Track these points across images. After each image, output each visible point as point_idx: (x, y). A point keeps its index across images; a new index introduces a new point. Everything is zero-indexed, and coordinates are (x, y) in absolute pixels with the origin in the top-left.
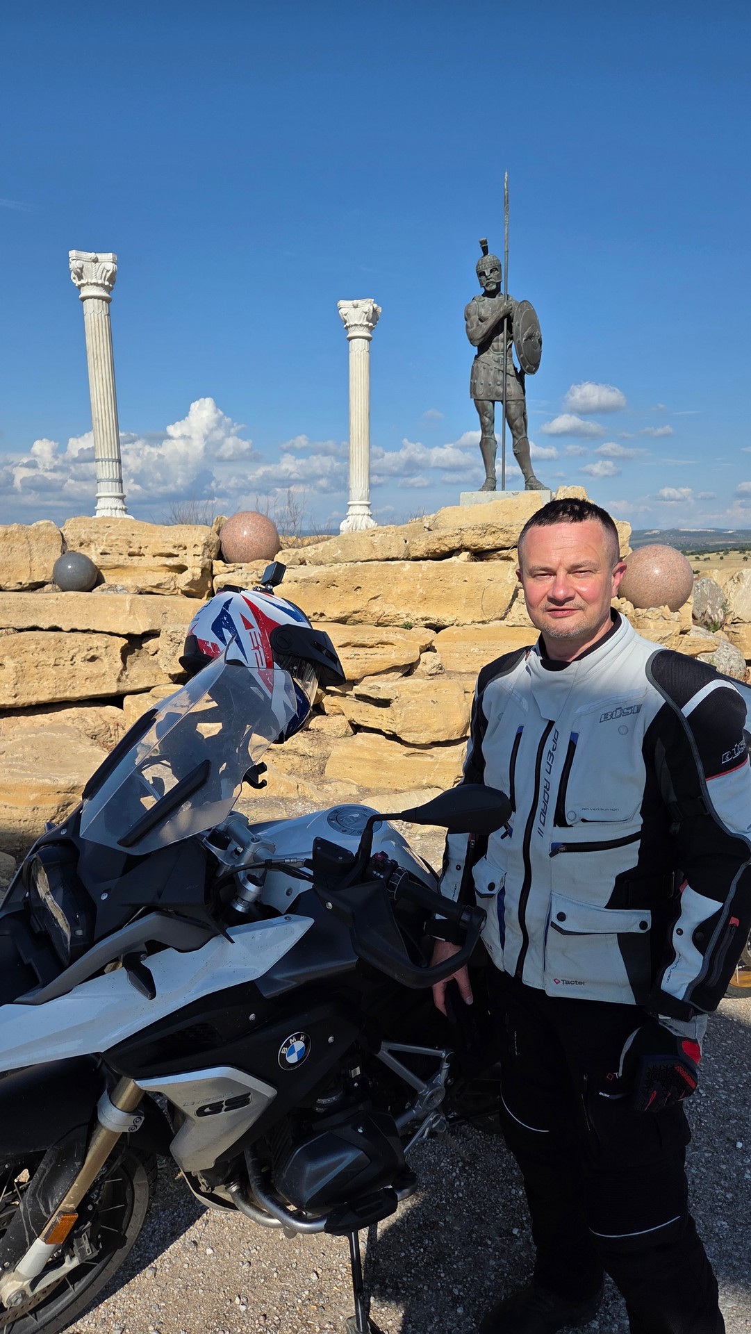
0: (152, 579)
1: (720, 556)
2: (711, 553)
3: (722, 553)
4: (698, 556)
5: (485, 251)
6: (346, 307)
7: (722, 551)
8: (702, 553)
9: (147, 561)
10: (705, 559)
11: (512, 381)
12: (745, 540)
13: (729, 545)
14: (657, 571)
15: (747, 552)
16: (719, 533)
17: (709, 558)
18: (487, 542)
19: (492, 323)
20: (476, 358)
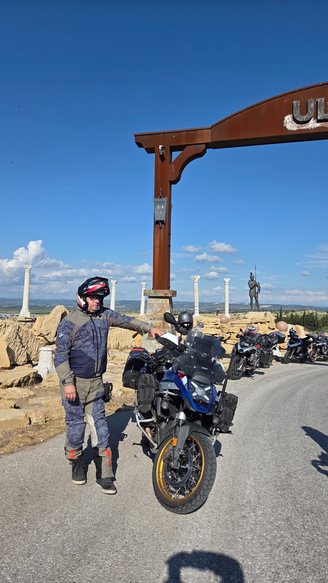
0: (212, 326)
5: (251, 274)
6: (225, 279)
9: (211, 323)
11: (256, 294)
14: (282, 326)
18: (262, 321)
19: (253, 285)
20: (250, 290)
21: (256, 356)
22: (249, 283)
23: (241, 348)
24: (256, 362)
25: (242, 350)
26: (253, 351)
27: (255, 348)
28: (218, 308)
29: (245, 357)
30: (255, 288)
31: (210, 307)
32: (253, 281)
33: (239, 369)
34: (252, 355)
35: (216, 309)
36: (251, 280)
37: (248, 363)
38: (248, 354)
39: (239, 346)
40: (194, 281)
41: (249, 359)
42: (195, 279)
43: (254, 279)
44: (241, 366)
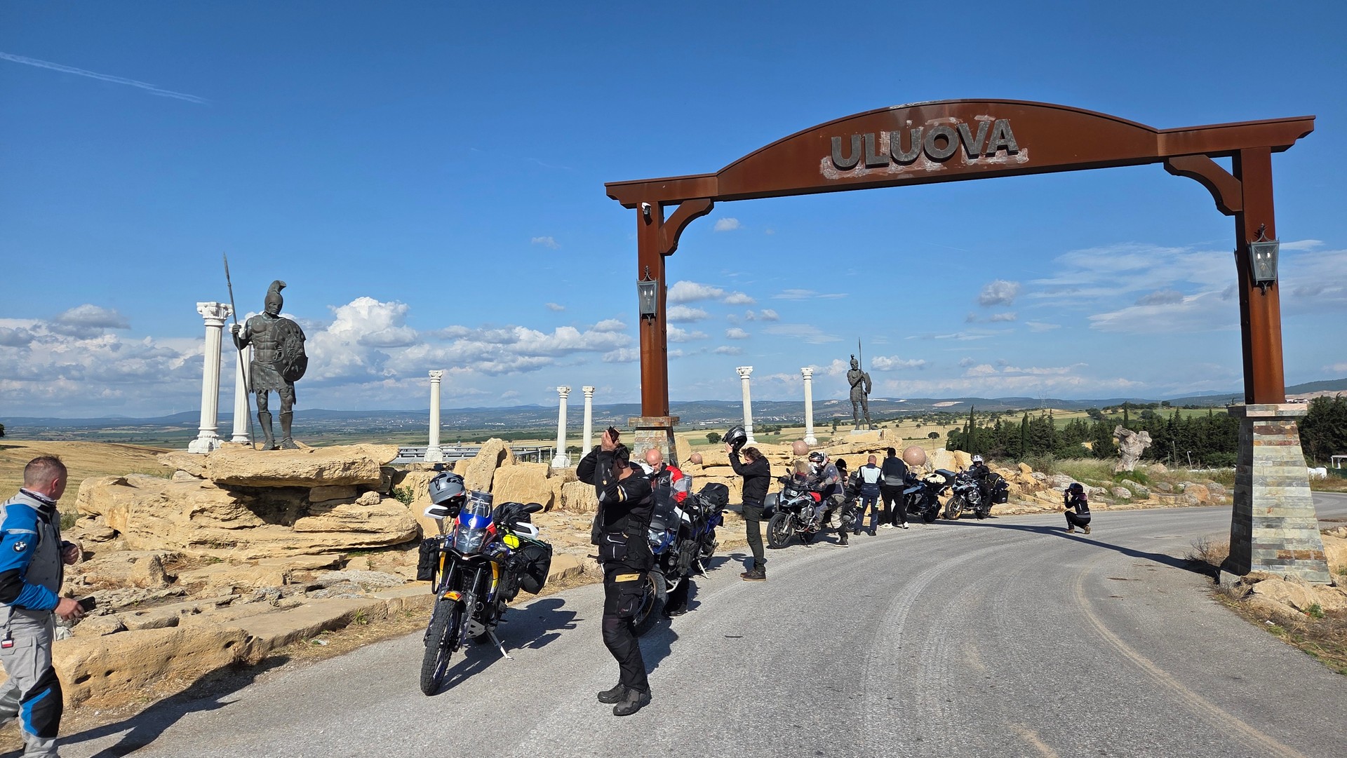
5: (853, 359)
6: (803, 369)
9: (775, 456)
11: (863, 396)
19: (857, 379)
20: (852, 388)
21: (810, 510)
22: (848, 376)
23: (785, 499)
24: (811, 521)
25: (786, 502)
26: (805, 503)
27: (807, 498)
29: (793, 513)
30: (861, 384)
32: (856, 370)
33: (784, 531)
34: (803, 509)
36: (853, 369)
37: (797, 522)
38: (797, 508)
39: (782, 496)
40: (742, 377)
41: (799, 516)
42: (743, 373)
43: (859, 368)
44: (787, 527)
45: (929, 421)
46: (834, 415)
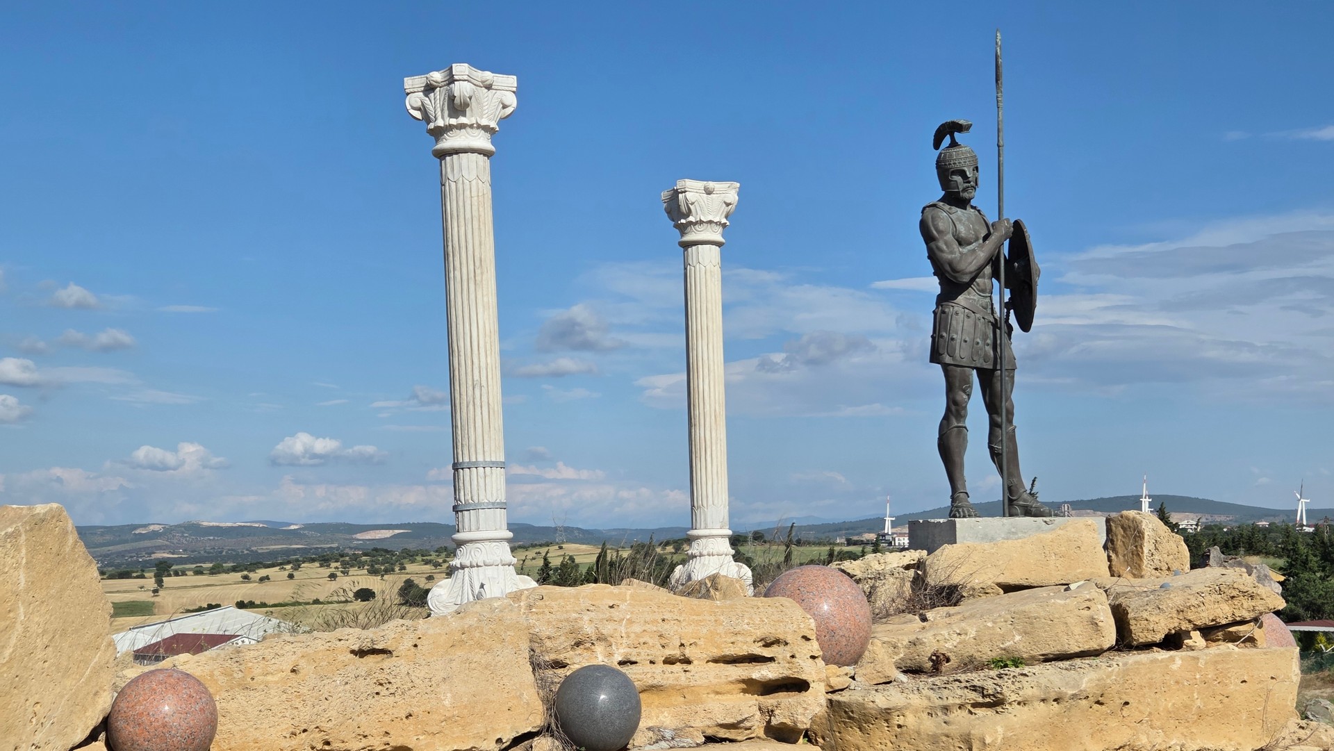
1: (287, 573)
2: (269, 567)
3: (288, 567)
4: (246, 573)
7: (289, 563)
8: (253, 566)
10: (262, 579)
12: (320, 542)
13: (295, 551)
15: (333, 565)
16: (274, 531)
17: (267, 578)
28: (160, 548)
31: (120, 548)
35: (150, 554)
45: (352, 566)
46: (154, 556)
